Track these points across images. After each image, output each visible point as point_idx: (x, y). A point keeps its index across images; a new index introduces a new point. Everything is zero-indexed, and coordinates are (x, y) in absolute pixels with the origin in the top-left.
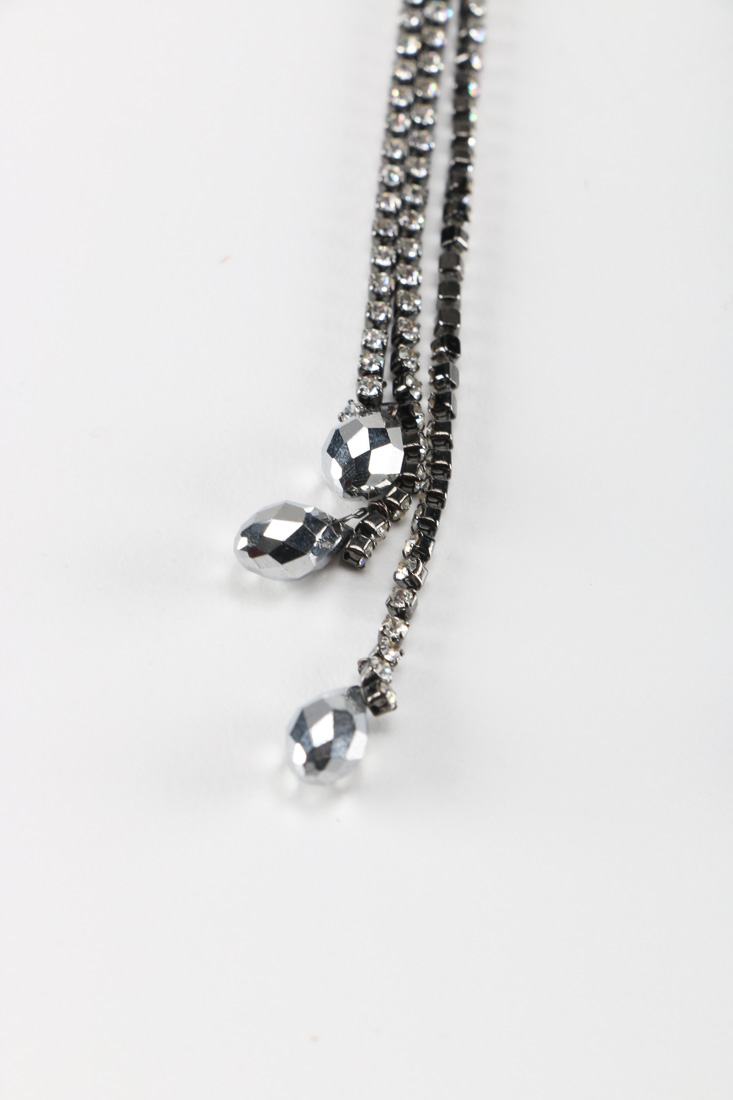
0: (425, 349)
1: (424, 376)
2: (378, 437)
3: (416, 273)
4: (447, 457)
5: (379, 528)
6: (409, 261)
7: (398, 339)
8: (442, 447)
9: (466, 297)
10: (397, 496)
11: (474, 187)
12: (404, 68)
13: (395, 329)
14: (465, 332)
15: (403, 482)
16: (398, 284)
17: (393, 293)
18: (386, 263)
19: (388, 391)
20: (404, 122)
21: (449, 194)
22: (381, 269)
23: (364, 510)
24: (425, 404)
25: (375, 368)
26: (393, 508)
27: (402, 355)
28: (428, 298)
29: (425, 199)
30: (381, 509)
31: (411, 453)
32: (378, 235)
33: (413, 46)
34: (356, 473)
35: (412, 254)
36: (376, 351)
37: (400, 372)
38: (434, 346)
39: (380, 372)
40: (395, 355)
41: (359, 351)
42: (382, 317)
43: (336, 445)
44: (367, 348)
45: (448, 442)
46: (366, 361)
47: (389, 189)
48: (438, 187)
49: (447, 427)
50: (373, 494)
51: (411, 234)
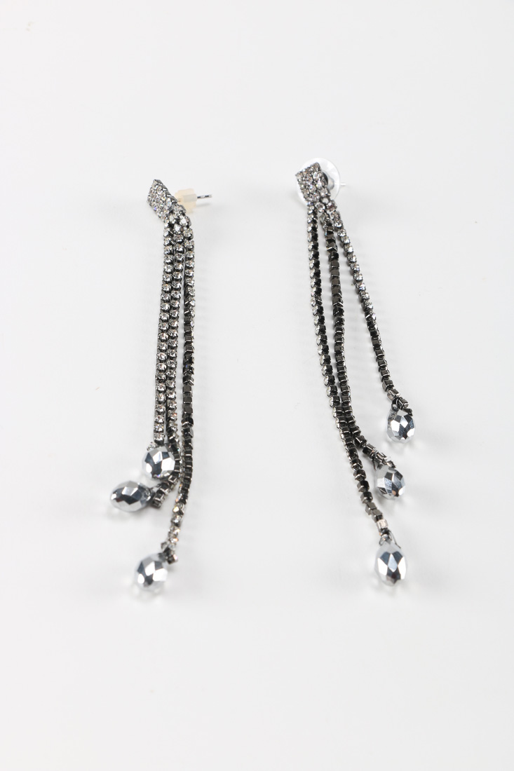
0: (179, 422)
1: (180, 433)
2: (165, 455)
3: (174, 394)
4: (191, 464)
5: (166, 491)
6: (171, 389)
7: (168, 419)
8: (189, 461)
9: (194, 404)
10: (173, 479)
11: (195, 361)
12: (164, 315)
13: (167, 415)
14: (195, 416)
15: (174, 474)
16: (167, 398)
17: (166, 401)
18: (163, 389)
19: (166, 438)
20: (165, 336)
21: (185, 364)
22: (160, 392)
23: (160, 485)
24: (181, 444)
25: (160, 430)
26: (171, 484)
27: (171, 425)
28: (179, 403)
29: (176, 365)
30: (166, 484)
31: (177, 462)
32: (158, 379)
33: (167, 307)
34: (157, 469)
35: (172, 386)
36: (160, 423)
37: (170, 431)
38: (183, 422)
39: (162, 431)
40: (168, 425)
41: (153, 423)
42: (161, 410)
43: (149, 459)
44: (156, 422)
45: (190, 458)
46: (157, 427)
47: (161, 361)
48: (180, 360)
49: (190, 453)
50: (163, 478)
51: (171, 379)
